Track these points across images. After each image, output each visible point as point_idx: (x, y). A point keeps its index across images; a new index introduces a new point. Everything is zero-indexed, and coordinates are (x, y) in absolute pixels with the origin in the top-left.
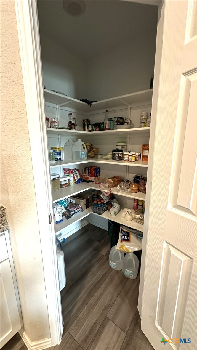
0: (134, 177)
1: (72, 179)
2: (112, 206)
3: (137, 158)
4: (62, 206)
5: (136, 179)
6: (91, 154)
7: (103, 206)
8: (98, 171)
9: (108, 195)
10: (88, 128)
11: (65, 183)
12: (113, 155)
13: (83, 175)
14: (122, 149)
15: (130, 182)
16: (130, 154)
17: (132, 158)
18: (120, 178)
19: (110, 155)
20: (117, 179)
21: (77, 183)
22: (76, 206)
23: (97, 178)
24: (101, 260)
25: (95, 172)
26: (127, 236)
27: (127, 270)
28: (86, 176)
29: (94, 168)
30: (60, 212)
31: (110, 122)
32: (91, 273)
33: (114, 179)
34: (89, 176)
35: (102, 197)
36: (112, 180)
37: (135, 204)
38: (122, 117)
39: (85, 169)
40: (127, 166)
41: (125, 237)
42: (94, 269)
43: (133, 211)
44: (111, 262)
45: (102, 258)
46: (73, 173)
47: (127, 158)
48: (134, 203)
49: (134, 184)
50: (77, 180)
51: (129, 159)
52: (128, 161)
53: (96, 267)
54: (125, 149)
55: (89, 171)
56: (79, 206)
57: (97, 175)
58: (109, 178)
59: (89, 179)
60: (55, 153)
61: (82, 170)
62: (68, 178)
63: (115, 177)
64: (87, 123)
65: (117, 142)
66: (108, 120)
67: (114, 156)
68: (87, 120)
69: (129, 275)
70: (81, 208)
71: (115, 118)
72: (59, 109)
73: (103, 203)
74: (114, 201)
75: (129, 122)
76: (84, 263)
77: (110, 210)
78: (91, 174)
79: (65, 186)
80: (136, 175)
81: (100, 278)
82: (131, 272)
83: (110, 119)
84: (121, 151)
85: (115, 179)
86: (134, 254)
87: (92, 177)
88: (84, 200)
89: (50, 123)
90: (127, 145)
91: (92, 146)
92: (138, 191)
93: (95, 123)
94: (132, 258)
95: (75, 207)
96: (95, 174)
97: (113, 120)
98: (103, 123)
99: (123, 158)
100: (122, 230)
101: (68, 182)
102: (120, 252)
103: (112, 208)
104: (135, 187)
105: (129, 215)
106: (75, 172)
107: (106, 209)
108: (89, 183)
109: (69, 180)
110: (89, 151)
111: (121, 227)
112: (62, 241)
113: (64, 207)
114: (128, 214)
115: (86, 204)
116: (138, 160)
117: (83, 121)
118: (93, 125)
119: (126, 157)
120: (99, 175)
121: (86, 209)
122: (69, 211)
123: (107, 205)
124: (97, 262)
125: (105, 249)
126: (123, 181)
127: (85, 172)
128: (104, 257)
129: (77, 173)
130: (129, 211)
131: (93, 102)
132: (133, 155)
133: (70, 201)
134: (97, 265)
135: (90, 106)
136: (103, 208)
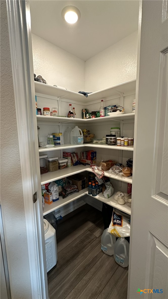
0: (127, 161)
1: (70, 162)
2: (106, 188)
3: (130, 143)
4: (60, 186)
5: (129, 163)
6: (88, 139)
7: (97, 188)
8: (95, 155)
9: (101, 177)
10: (86, 116)
11: (63, 165)
12: (107, 139)
13: (81, 158)
14: (116, 134)
15: (123, 166)
16: (122, 139)
17: (124, 143)
18: (114, 162)
19: (104, 140)
20: (111, 163)
21: (75, 165)
22: (73, 186)
23: (93, 161)
24: (94, 242)
25: (91, 156)
26: (119, 220)
27: (118, 256)
28: (84, 159)
29: (91, 152)
30: (56, 191)
31: (105, 111)
32: (82, 254)
33: (107, 163)
34: (86, 159)
35: (97, 180)
36: (105, 163)
37: (129, 188)
38: (116, 105)
39: (83, 153)
40: (120, 150)
41: (117, 221)
42: (86, 250)
43: (126, 194)
44: (102, 245)
45: (95, 239)
46: (71, 156)
47: (120, 142)
48: (128, 186)
49: (126, 168)
50: (74, 163)
51: (122, 144)
52: (121, 146)
53: (88, 248)
54: (118, 134)
55: (86, 154)
56: (75, 187)
57: (93, 158)
58: (103, 162)
59: (86, 162)
60: (55, 138)
61: (81, 154)
62: (66, 160)
63: (108, 161)
64: (85, 112)
65: (111, 128)
66: (104, 109)
67: (107, 141)
68: (86, 109)
69: (120, 262)
70: (77, 189)
71: (109, 107)
72: (61, 101)
73: (98, 185)
74: (108, 184)
75: (121, 109)
76: (77, 242)
77: (104, 192)
78: (88, 157)
79: (64, 167)
80: (129, 160)
81: (90, 261)
82: (122, 259)
83: (105, 108)
84: (114, 136)
85: (109, 162)
86: (126, 240)
87: (89, 160)
88: (81, 182)
89: (51, 112)
90: (120, 131)
91: (89, 132)
92: (130, 175)
93: (92, 112)
94: (123, 243)
95: (71, 187)
96: (91, 157)
97: (108, 109)
98: (99, 112)
99: (116, 143)
100: (114, 213)
101: (65, 164)
102: (112, 236)
103: (106, 190)
104: (127, 171)
105: (122, 198)
106: (73, 155)
107: (100, 191)
108: (85, 165)
109: (67, 163)
110: (85, 137)
111: (114, 210)
112: (59, 218)
113: (61, 187)
114: (120, 197)
115: (82, 185)
116: (131, 145)
117: (82, 111)
118: (91, 113)
119: (118, 142)
120: (96, 159)
121: (82, 189)
122: (66, 191)
123: (101, 188)
124: (90, 244)
125: (98, 231)
126: (116, 165)
127: (83, 156)
128: (97, 239)
129: (75, 156)
130: (121, 194)
131: (89, 93)
132: (126, 140)
133: (68, 181)
134: (89, 246)
135: (87, 97)
136: (97, 190)
